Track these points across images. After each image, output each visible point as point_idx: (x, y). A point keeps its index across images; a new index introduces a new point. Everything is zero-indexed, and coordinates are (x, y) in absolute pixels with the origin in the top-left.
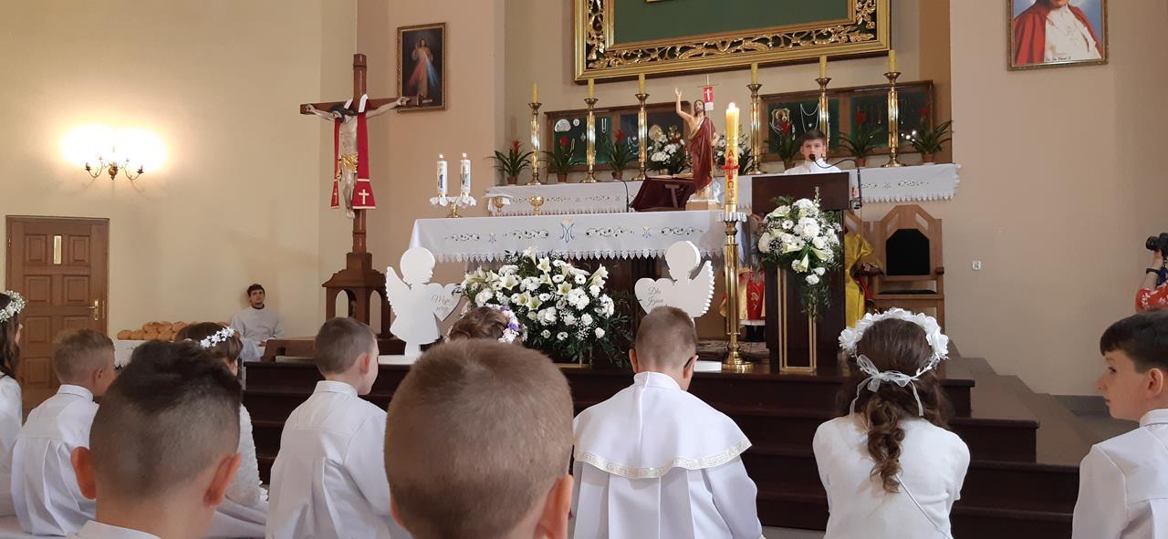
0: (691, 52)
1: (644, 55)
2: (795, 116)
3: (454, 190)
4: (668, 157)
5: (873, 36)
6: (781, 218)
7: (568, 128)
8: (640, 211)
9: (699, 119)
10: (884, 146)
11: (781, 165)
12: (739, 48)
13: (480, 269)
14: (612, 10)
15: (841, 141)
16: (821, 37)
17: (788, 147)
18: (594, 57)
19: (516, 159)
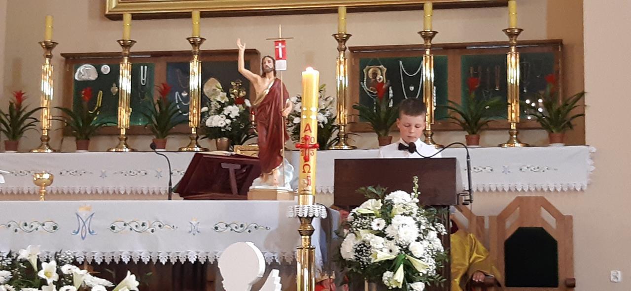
6: (370, 215)
8: (185, 199)
9: (267, 80)
10: (501, 121)
15: (449, 110)
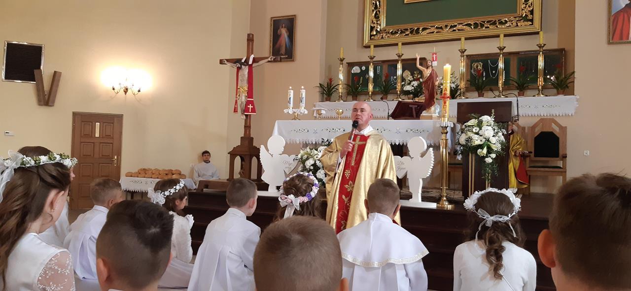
0: (428, 31)
1: (402, 32)
2: (485, 67)
3: (297, 106)
4: (413, 88)
5: (531, 23)
6: (472, 126)
7: (359, 71)
8: (394, 119)
9: (429, 70)
10: (534, 85)
11: (476, 94)
12: (454, 29)
13: (308, 148)
14: (385, 8)
15: (511, 81)
16: (501, 23)
17: (480, 84)
18: (375, 33)
19: (331, 87)
